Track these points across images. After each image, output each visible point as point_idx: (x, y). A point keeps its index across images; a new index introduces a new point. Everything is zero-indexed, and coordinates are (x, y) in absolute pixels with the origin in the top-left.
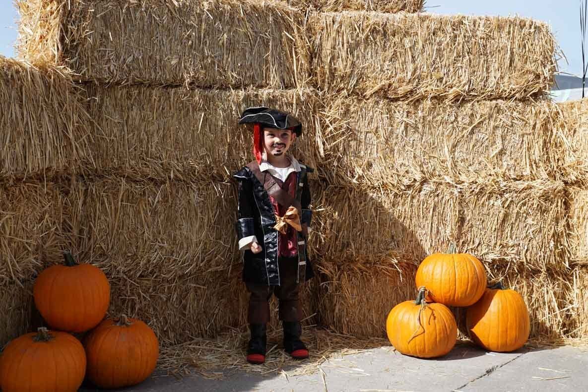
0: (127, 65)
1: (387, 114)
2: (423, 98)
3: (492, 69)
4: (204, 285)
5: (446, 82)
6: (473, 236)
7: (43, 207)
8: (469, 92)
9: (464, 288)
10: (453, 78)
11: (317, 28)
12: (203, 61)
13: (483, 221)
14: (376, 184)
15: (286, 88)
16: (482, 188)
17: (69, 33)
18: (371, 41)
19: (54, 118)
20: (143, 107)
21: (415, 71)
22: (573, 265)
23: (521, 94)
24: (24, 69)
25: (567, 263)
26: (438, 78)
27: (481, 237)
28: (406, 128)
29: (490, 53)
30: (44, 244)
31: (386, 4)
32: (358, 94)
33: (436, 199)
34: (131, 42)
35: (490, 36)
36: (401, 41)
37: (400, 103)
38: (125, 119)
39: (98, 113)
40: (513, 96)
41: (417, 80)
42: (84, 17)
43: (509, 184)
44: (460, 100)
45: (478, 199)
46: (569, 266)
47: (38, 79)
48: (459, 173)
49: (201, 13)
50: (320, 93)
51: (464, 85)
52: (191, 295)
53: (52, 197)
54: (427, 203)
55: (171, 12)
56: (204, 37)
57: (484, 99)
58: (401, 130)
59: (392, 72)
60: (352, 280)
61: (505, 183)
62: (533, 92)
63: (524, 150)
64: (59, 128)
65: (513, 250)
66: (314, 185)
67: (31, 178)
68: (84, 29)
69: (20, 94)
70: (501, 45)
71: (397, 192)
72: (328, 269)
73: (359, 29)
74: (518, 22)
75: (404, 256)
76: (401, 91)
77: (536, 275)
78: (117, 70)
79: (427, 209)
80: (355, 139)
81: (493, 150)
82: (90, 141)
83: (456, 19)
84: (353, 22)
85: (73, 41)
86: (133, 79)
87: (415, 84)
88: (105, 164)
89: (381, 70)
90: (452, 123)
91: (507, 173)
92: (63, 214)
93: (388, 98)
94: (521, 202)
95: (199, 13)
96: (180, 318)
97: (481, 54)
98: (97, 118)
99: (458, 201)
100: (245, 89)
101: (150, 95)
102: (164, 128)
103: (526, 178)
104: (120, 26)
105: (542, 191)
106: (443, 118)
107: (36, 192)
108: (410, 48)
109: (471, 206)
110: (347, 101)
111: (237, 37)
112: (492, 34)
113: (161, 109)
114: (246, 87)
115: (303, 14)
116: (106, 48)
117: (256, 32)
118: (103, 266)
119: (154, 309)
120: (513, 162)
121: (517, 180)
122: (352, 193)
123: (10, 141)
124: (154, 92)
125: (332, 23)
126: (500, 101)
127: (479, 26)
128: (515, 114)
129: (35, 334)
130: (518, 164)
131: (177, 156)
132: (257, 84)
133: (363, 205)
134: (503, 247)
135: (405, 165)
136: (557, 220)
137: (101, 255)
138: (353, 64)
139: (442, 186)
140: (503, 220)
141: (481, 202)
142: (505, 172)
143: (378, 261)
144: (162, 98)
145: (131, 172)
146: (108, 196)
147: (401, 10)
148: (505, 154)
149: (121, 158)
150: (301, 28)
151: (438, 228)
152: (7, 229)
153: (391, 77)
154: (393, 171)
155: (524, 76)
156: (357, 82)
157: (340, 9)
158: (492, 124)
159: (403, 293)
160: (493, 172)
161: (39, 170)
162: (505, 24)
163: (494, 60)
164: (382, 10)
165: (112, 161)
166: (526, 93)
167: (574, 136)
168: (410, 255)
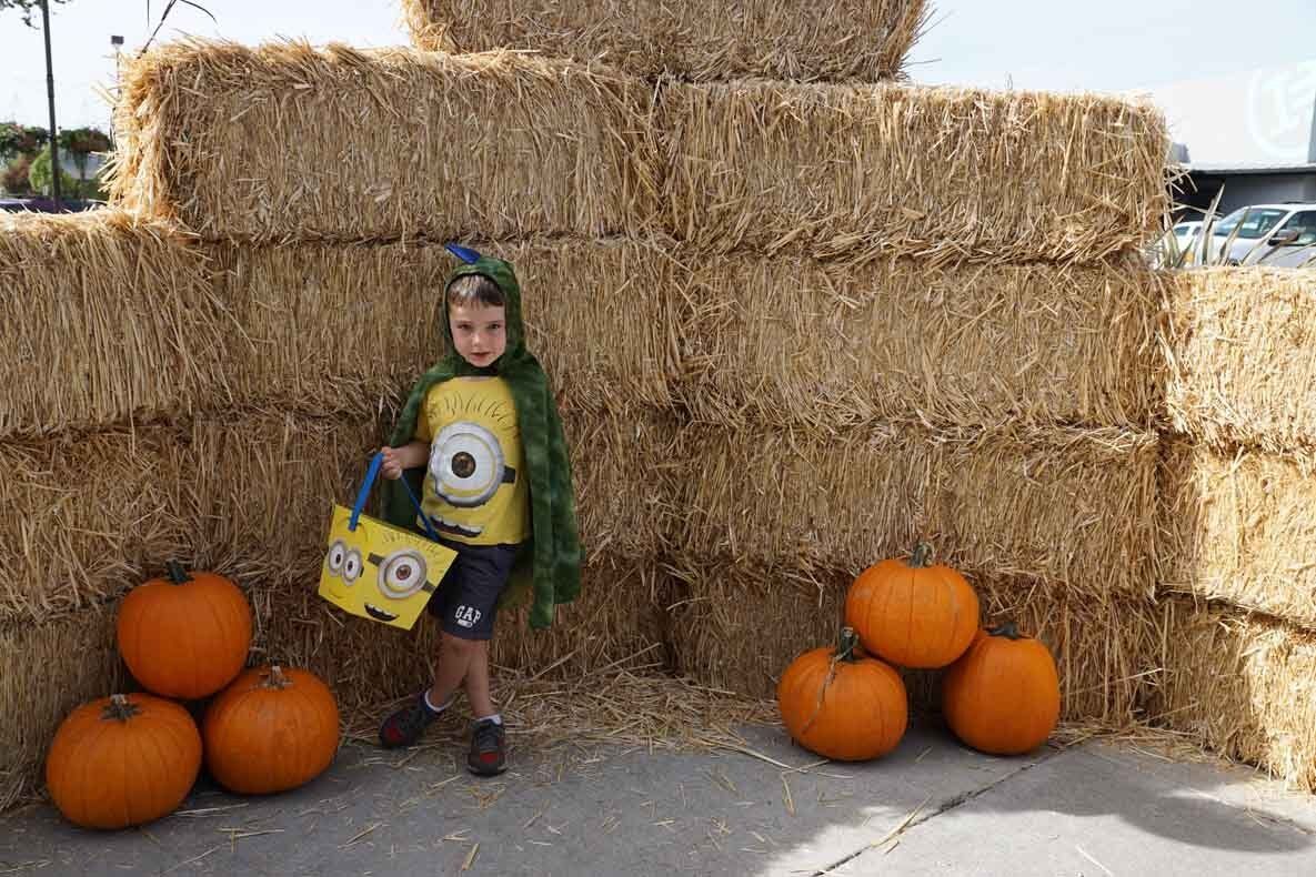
0: (291, 209)
1: (809, 287)
2: (884, 258)
3: (1028, 200)
5: (931, 228)
6: (966, 528)
8: (977, 247)
10: (946, 220)
11: (675, 115)
12: (441, 191)
13: (989, 501)
14: (782, 422)
15: (611, 233)
16: (991, 439)
18: (782, 142)
19: (148, 318)
20: (325, 282)
21: (869, 203)
22: (1163, 594)
23: (1083, 255)
24: (82, 235)
25: (1154, 589)
26: (914, 217)
27: (983, 530)
28: (846, 315)
29: (1027, 169)
30: (145, 535)
31: (823, 63)
32: (751, 246)
33: (899, 454)
34: (299, 164)
35: (1028, 135)
36: (843, 142)
37: (831, 267)
38: (293, 304)
39: (242, 296)
40: (1072, 256)
41: (872, 222)
42: (207, 122)
43: (1048, 433)
44: (957, 263)
46: (1155, 594)
47: (113, 249)
48: (948, 406)
49: (438, 98)
50: (678, 246)
51: (968, 233)
53: (159, 451)
54: (880, 461)
55: (377, 101)
56: (444, 145)
57: (1010, 262)
58: (835, 320)
59: (822, 207)
60: (732, 594)
61: (1035, 430)
62: (1111, 249)
63: (1084, 366)
64: (160, 336)
65: (1044, 559)
66: (665, 417)
69: (77, 280)
70: (1050, 151)
72: (687, 571)
73: (760, 120)
74: (1091, 105)
75: (829, 558)
76: (837, 245)
77: (1090, 606)
78: (272, 217)
79: (880, 474)
80: (745, 334)
81: (1018, 364)
83: (960, 99)
84: (748, 104)
85: (185, 169)
86: (304, 232)
87: (866, 230)
88: (255, 388)
90: (940, 307)
91: (1045, 411)
92: (181, 478)
93: (811, 256)
94: (1068, 470)
97: (1008, 171)
98: (240, 303)
100: (525, 241)
101: (339, 260)
102: (366, 321)
103: (1083, 421)
104: (277, 139)
105: (1109, 451)
106: (920, 298)
108: (862, 157)
110: (730, 261)
111: (510, 141)
112: (1032, 132)
113: (359, 284)
114: (527, 235)
115: (651, 87)
116: (250, 177)
117: (550, 131)
118: (257, 568)
119: (356, 638)
120: (1058, 387)
121: (1063, 424)
122: (736, 437)
123: (61, 369)
124: (345, 254)
125: (705, 106)
126: (1043, 268)
127: (1008, 111)
128: (1070, 292)
130: (1069, 393)
132: (550, 230)
133: (754, 458)
134: (1026, 552)
135: (840, 387)
136: (1137, 508)
137: (254, 546)
138: (745, 189)
139: (912, 431)
140: (1030, 502)
141: (990, 464)
142: (1041, 406)
143: (780, 564)
144: (361, 264)
145: (303, 401)
146: (262, 446)
147: (854, 74)
148: (1044, 372)
149: (285, 376)
150: (642, 118)
151: (899, 510)
152: (70, 518)
153: (820, 215)
154: (815, 400)
155: (1094, 216)
156: (750, 224)
157: (726, 74)
158: (1022, 312)
159: (828, 622)
160: (1016, 406)
161: (119, 415)
162: (1063, 112)
163: (1034, 184)
164: (813, 74)
165: (270, 382)
166: (1095, 252)
167: (1187, 343)
168: (842, 556)
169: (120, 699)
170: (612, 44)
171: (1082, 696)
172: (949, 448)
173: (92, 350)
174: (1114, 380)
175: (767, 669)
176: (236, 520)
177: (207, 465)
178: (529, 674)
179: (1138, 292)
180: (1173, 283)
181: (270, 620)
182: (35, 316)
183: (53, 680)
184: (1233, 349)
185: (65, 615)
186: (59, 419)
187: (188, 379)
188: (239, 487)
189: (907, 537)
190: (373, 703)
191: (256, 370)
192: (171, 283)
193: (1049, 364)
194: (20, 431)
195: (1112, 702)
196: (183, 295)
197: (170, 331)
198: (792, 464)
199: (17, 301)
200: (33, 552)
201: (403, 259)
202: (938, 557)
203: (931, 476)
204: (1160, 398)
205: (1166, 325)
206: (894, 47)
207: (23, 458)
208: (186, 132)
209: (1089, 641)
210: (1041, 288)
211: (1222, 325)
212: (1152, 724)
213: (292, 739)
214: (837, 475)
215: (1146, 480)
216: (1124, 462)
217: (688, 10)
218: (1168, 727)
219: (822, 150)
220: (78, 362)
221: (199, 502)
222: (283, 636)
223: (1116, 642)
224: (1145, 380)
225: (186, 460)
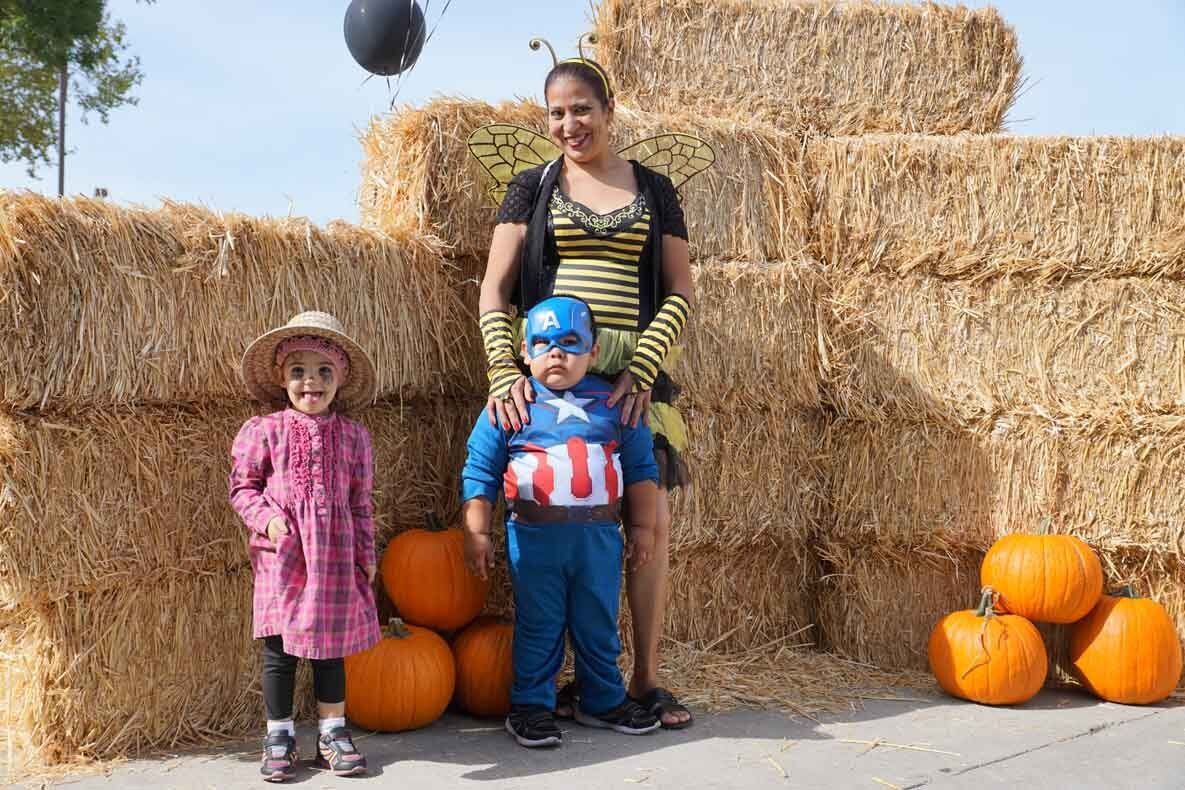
1: (936, 301)
2: (998, 275)
3: (1119, 225)
5: (1039, 248)
6: (1083, 507)
7: (397, 443)
8: (1079, 264)
9: (1060, 591)
10: (1051, 241)
11: (820, 163)
13: (1102, 482)
14: (917, 417)
15: (769, 260)
16: (1101, 427)
17: (439, 186)
18: (910, 182)
19: (416, 313)
21: (985, 230)
23: (1172, 268)
26: (1025, 241)
27: (1098, 508)
28: (968, 324)
29: (1117, 198)
31: (938, 120)
32: (886, 269)
33: (1019, 442)
35: (1117, 171)
36: (961, 181)
37: (957, 283)
40: (1159, 269)
41: (988, 246)
42: (461, 161)
43: (1149, 420)
44: (1062, 278)
45: (1092, 445)
47: (396, 256)
48: (1060, 401)
50: (825, 268)
51: (1070, 253)
54: (1003, 449)
57: (1108, 277)
58: (960, 328)
59: (946, 233)
60: (875, 573)
61: (1141, 418)
63: (1178, 363)
64: (423, 327)
65: (1156, 531)
66: (815, 416)
67: (382, 400)
68: (461, 179)
69: (371, 278)
70: (1136, 185)
71: (951, 429)
72: (835, 554)
73: (891, 164)
74: (1168, 145)
75: (962, 536)
76: (960, 265)
79: (1003, 459)
80: (883, 342)
81: (1120, 363)
82: (464, 344)
83: (1057, 144)
84: (881, 152)
85: (444, 197)
87: (984, 252)
89: (926, 229)
90: (1048, 316)
91: (1146, 401)
92: (424, 454)
93: (938, 276)
94: (1171, 451)
97: (1101, 201)
99: (1057, 447)
100: (702, 263)
103: (1180, 409)
106: (1032, 308)
107: (388, 420)
108: (977, 193)
109: (1081, 457)
110: (869, 281)
112: (1120, 165)
114: (704, 258)
115: (799, 141)
117: (720, 173)
120: (1156, 381)
121: (1164, 413)
122: (877, 431)
125: (845, 154)
126: (1133, 280)
127: (1098, 153)
128: (1161, 300)
129: (386, 627)
130: (1166, 386)
132: (722, 255)
133: (894, 449)
134: (1137, 526)
135: (966, 386)
138: (880, 221)
139: (1028, 421)
140: (1138, 482)
141: (1099, 450)
142: (1142, 399)
143: (918, 543)
147: (964, 128)
148: (1142, 369)
150: (794, 164)
151: (1021, 491)
153: (943, 241)
154: (945, 396)
155: (1179, 235)
156: (886, 250)
157: (860, 130)
158: (1120, 318)
159: (962, 598)
160: (1119, 401)
161: (393, 389)
162: (1145, 149)
163: (1124, 210)
164: (931, 130)
166: (1180, 266)
168: (974, 534)
169: (397, 620)
170: (767, 107)
172: (1064, 436)
175: (908, 642)
178: (697, 647)
189: (1031, 516)
193: (1146, 362)
197: (431, 324)
198: (926, 453)
203: (1050, 460)
206: (996, 107)
208: (446, 169)
210: (1136, 297)
214: (966, 461)
217: (827, 80)
219: (944, 187)
221: (438, 475)
225: (428, 439)
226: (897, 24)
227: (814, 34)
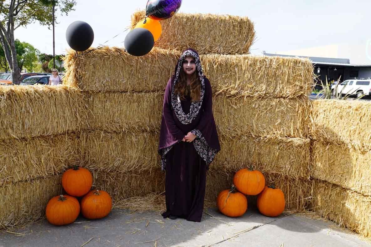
0: (103, 85)
1: (225, 103)
2: (243, 96)
3: (278, 83)
4: (139, 175)
5: (255, 89)
6: (263, 162)
7: (68, 144)
8: (266, 94)
10: (258, 87)
12: (138, 80)
16: (269, 140)
18: (219, 69)
19: (71, 109)
21: (240, 83)
22: (312, 179)
23: (291, 96)
24: (57, 91)
25: (309, 177)
26: (250, 87)
27: (267, 162)
29: (278, 76)
30: (69, 159)
31: (229, 50)
34: (106, 74)
36: (234, 69)
37: (231, 98)
38: (104, 106)
39: (92, 104)
40: (289, 96)
41: (240, 88)
42: (85, 65)
43: (283, 139)
46: (310, 179)
47: (63, 94)
48: (259, 132)
51: (264, 91)
52: (134, 179)
53: (72, 140)
55: (124, 60)
56: (139, 70)
57: (274, 98)
58: (232, 111)
59: (229, 84)
62: (298, 95)
63: (292, 123)
64: (73, 113)
65: (282, 169)
69: (55, 101)
70: (283, 71)
73: (214, 64)
74: (293, 61)
75: (230, 168)
76: (232, 93)
77: (294, 181)
78: (99, 86)
81: (276, 122)
83: (262, 59)
84: (211, 60)
85: (80, 76)
86: (107, 90)
87: (239, 90)
88: (95, 125)
89: (223, 83)
90: (257, 108)
91: (282, 134)
92: (77, 146)
93: (226, 96)
94: (288, 148)
95: (137, 60)
96: (128, 188)
97: (273, 76)
98: (92, 106)
101: (114, 96)
102: (120, 110)
103: (292, 136)
104: (101, 68)
105: (298, 144)
106: (252, 106)
108: (238, 72)
109: (263, 148)
111: (154, 69)
112: (279, 67)
113: (119, 102)
114: (158, 91)
116: (94, 77)
117: (164, 66)
118: (94, 167)
119: (117, 184)
120: (286, 128)
121: (287, 137)
123: (51, 121)
124: (116, 95)
126: (281, 99)
127: (273, 62)
128: (288, 105)
130: (288, 129)
131: (126, 122)
134: (278, 168)
136: (305, 157)
137: (94, 162)
139: (250, 138)
140: (279, 155)
141: (269, 146)
142: (281, 132)
143: (218, 169)
144: (119, 97)
145: (106, 129)
146: (96, 139)
147: (237, 52)
148: (282, 124)
149: (102, 123)
151: (247, 157)
152: (52, 154)
153: (228, 86)
154: (227, 130)
155: (294, 87)
157: (206, 53)
158: (276, 109)
159: (230, 183)
160: (275, 132)
161: (64, 131)
162: (287, 62)
163: (279, 79)
164: (227, 53)
165: (98, 124)
166: (295, 95)
167: (317, 118)
168: (233, 168)
169: (62, 196)
170: (179, 46)
171: (292, 203)
172: (259, 142)
173: (58, 117)
174: (299, 126)
175: (215, 194)
176: (90, 155)
177: (83, 143)
178: (158, 194)
179: (305, 106)
180: (313, 103)
181: (97, 179)
182: (46, 109)
183: (48, 191)
184: (327, 119)
185: (51, 176)
186: (50, 132)
187: (79, 123)
188: (90, 148)
189: (249, 163)
190: (121, 199)
191: (95, 121)
192: (76, 101)
193: (283, 122)
194: (42, 135)
195: (299, 205)
196: (79, 104)
197: (75, 113)
199: (42, 106)
200: (44, 162)
201: (129, 96)
202: (256, 168)
203: (254, 149)
204: (311, 131)
205: (312, 113)
206: (246, 46)
207: (42, 141)
208: (80, 68)
209: (294, 189)
210: (281, 104)
211: (324, 114)
212: (309, 211)
213: (100, 206)
214: (232, 148)
215: (307, 151)
216: (302, 146)
217: (197, 38)
218: (313, 211)
219: (229, 70)
220: (55, 120)
221: (81, 151)
222: (100, 183)
223: (300, 190)
224: (307, 126)
225: (78, 142)
226: (218, 21)
227: (194, 24)
